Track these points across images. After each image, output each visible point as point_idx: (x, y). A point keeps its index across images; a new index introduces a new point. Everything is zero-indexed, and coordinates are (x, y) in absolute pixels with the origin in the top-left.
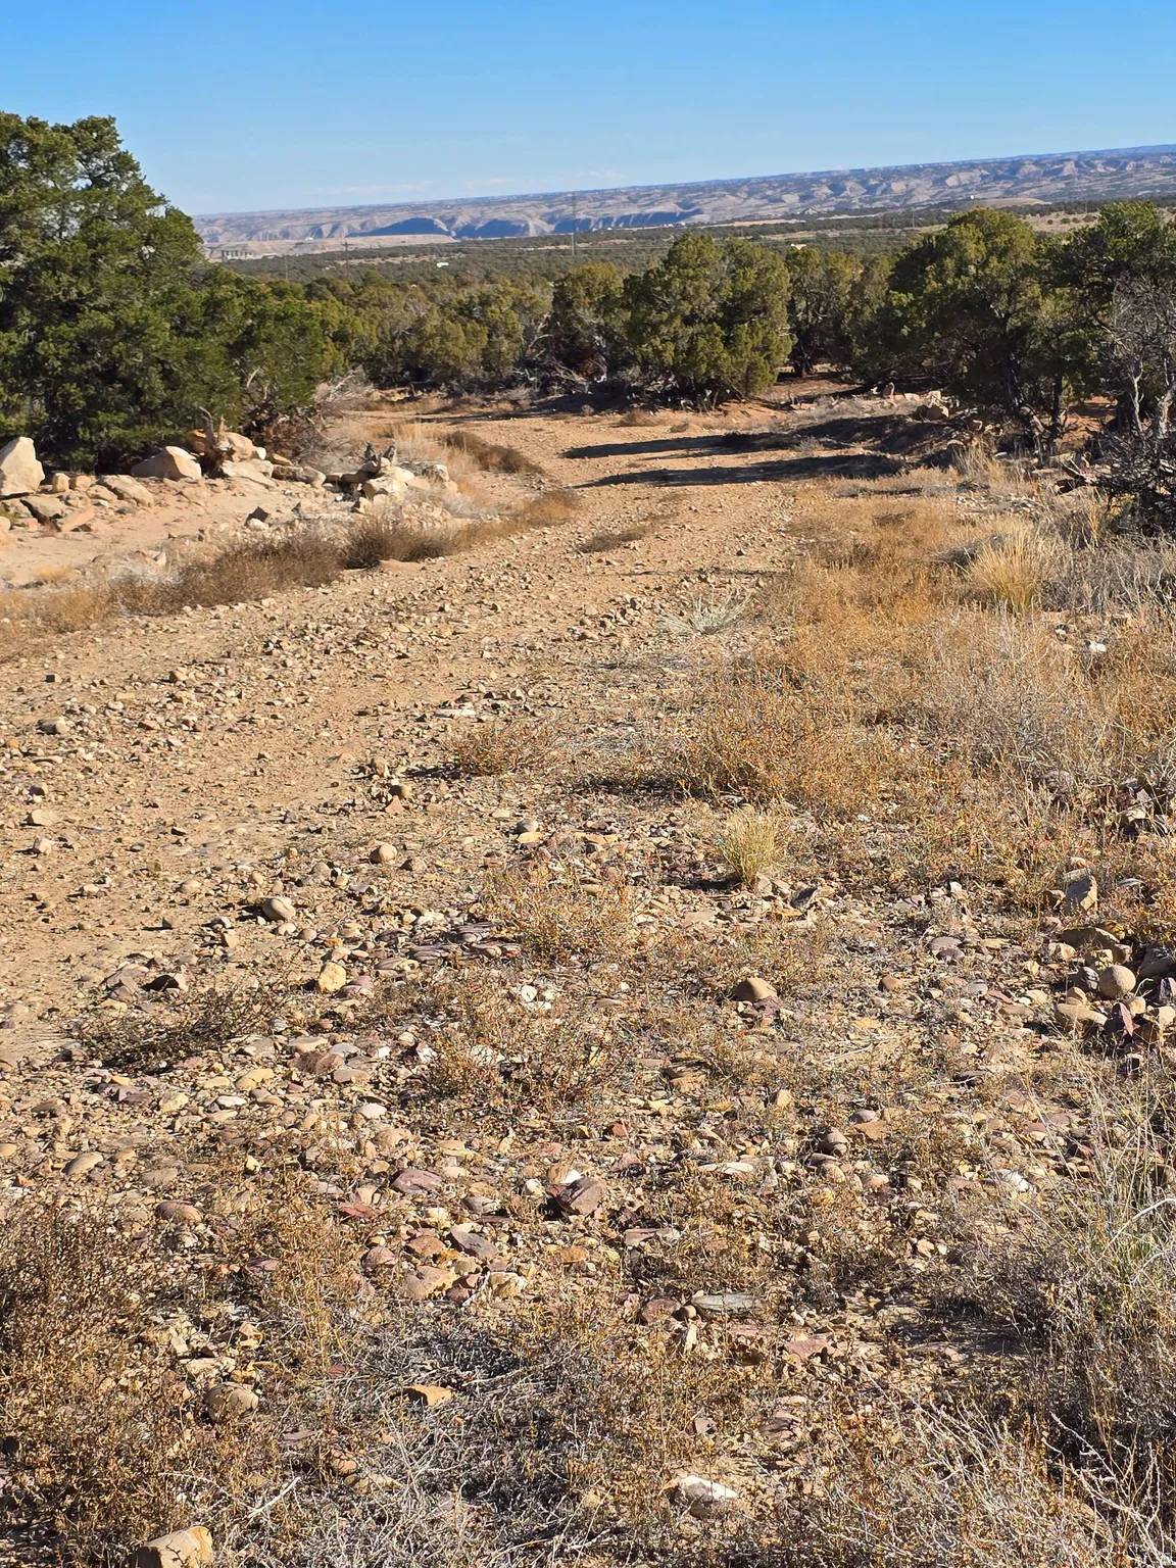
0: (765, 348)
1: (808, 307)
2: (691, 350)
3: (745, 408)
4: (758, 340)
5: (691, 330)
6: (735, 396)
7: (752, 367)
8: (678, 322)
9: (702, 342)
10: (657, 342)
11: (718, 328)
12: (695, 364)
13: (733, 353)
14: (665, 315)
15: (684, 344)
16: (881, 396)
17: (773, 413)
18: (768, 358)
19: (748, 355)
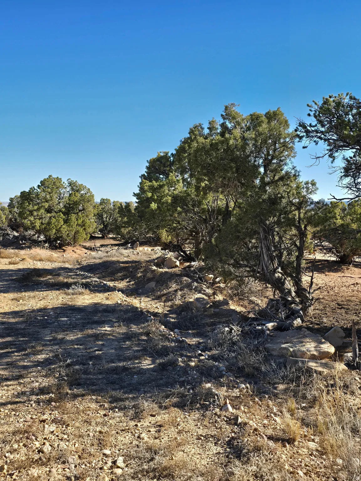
0: (83, 225)
1: (107, 216)
2: (49, 223)
3: (74, 249)
4: (80, 222)
5: (49, 215)
6: (69, 244)
7: (77, 232)
8: (42, 211)
9: (54, 220)
10: (32, 219)
11: (62, 215)
12: (50, 229)
13: (69, 226)
14: (36, 207)
15: (46, 221)
16: (133, 248)
17: (86, 251)
18: (85, 229)
19: (75, 228)
